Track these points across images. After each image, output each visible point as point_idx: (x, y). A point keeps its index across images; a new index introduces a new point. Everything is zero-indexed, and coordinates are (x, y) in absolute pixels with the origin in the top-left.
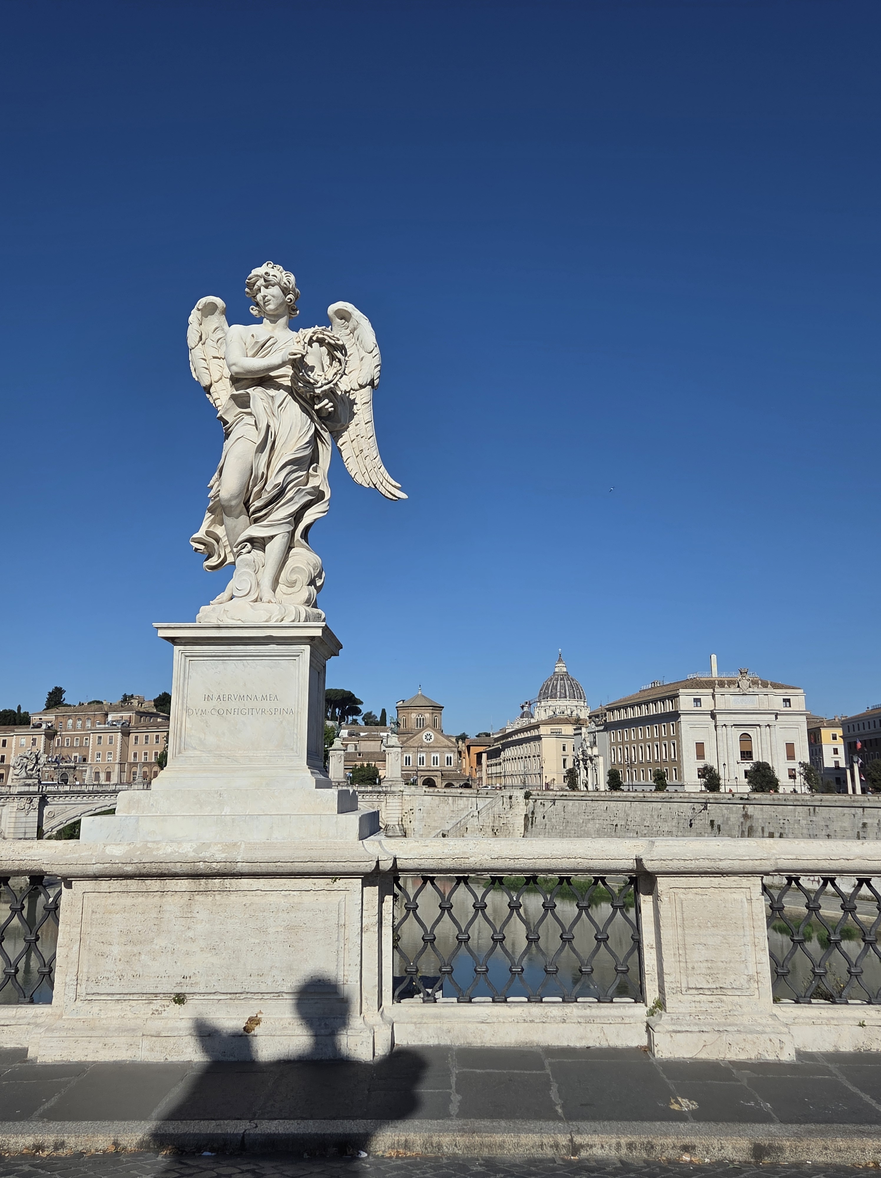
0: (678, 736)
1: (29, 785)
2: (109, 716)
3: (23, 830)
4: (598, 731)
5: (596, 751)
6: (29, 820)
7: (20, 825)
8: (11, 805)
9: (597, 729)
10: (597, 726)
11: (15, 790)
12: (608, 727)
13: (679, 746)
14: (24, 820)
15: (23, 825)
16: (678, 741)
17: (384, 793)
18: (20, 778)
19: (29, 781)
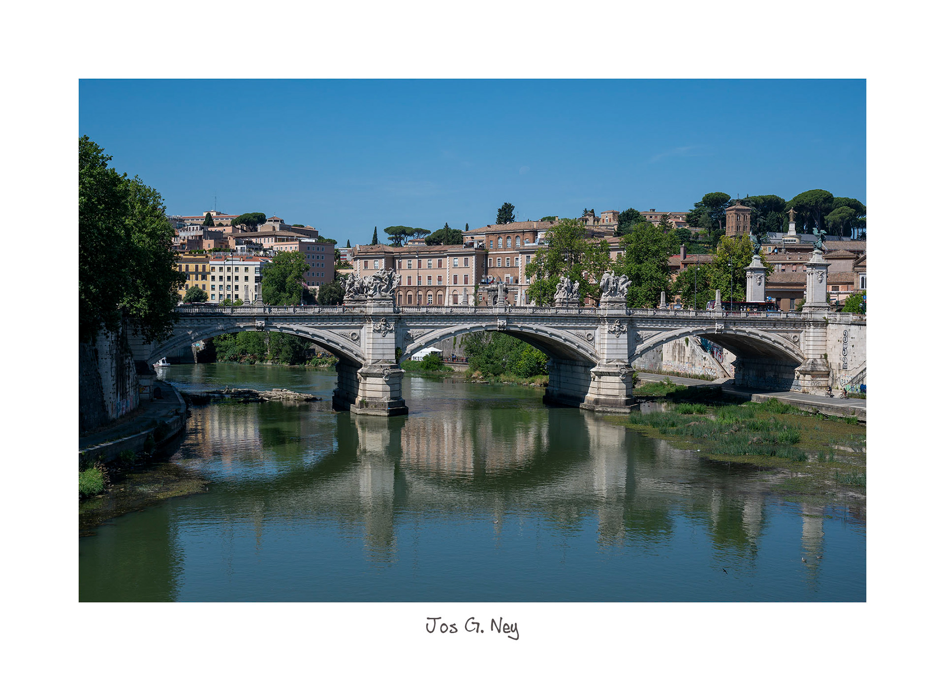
1: (384, 306)
2: (539, 233)
3: (381, 351)
6: (387, 341)
7: (377, 346)
11: (371, 311)
14: (381, 341)
15: (382, 347)
17: (805, 323)
18: (374, 299)
19: (383, 303)
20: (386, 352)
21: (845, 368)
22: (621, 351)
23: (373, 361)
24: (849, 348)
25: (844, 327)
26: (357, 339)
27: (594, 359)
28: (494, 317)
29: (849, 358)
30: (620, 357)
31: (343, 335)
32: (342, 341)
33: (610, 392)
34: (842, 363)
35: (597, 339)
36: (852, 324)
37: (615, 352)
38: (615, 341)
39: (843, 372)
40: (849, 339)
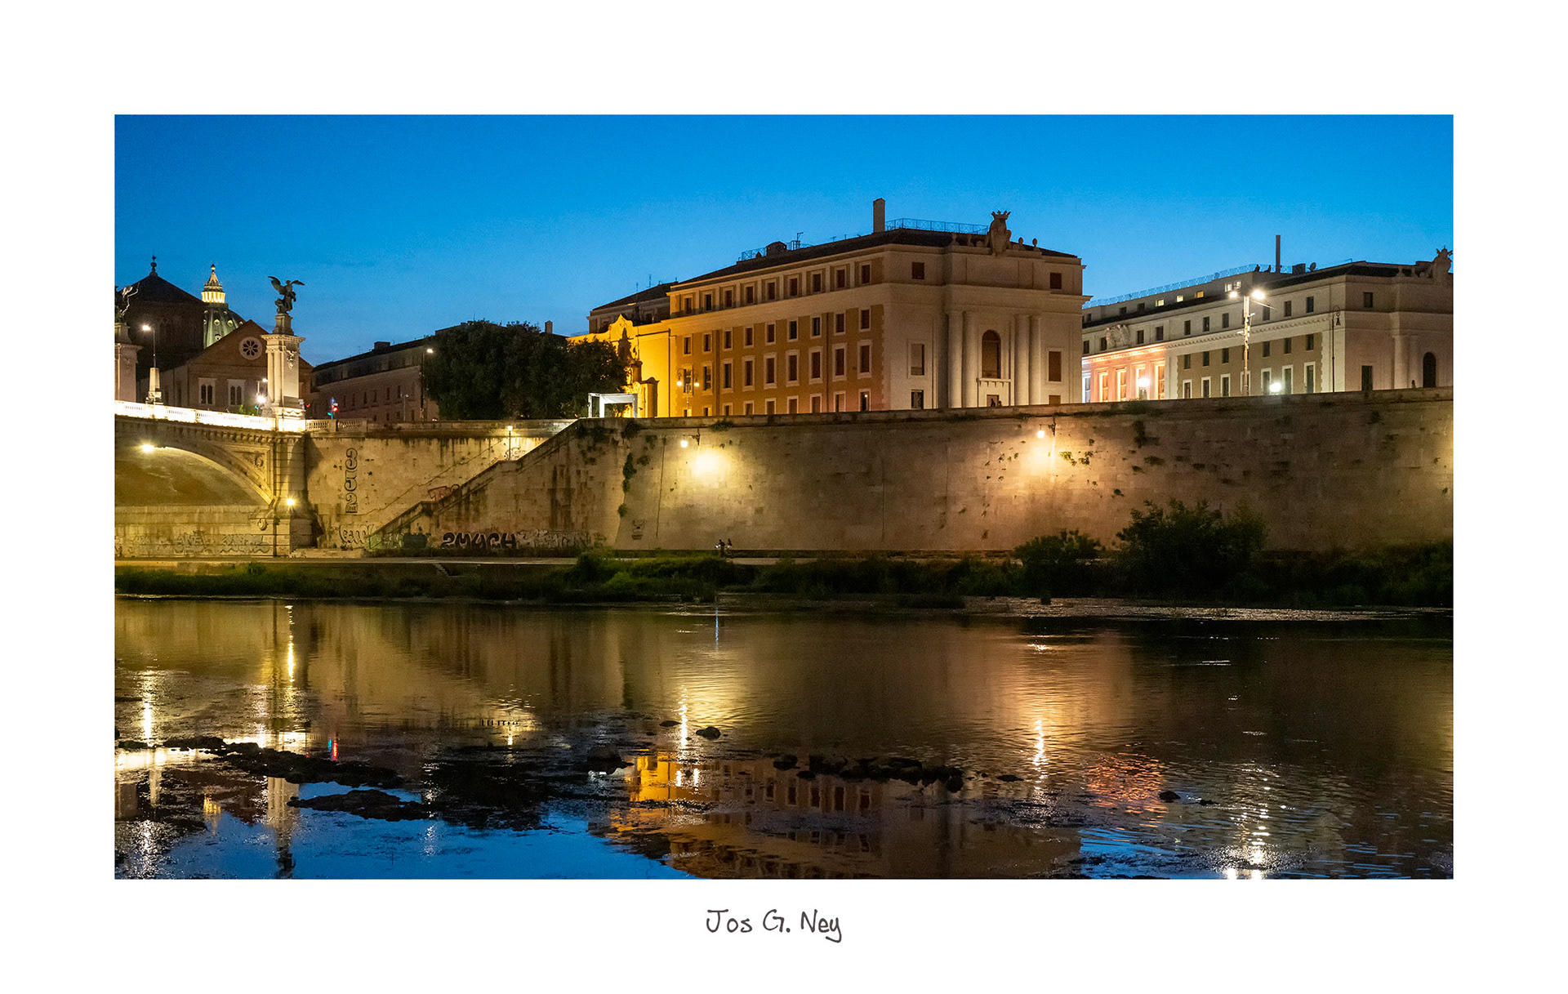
0: (878, 334)
13: (878, 352)
16: (879, 341)
17: (275, 436)
21: (352, 511)
24: (361, 477)
25: (346, 442)
29: (361, 494)
34: (344, 503)
36: (370, 436)
39: (348, 519)
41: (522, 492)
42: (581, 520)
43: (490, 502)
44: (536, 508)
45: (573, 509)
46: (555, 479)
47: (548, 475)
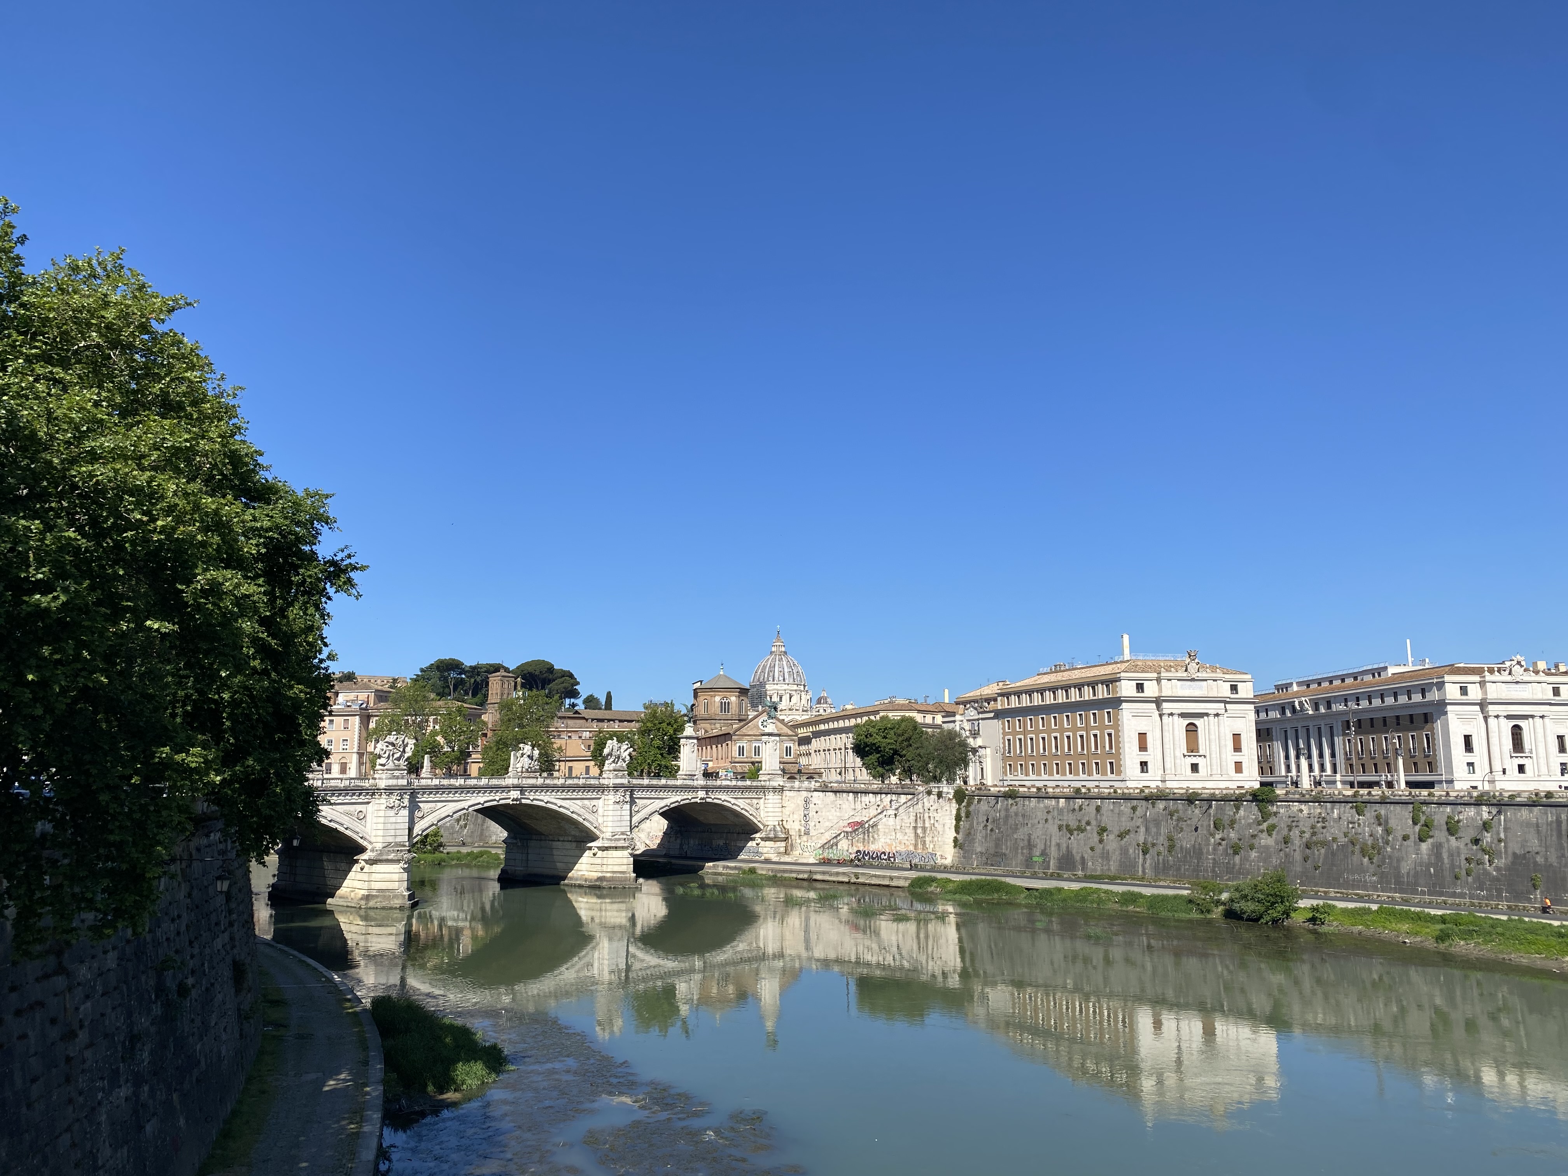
0: (1117, 727)
1: (398, 778)
2: (340, 695)
3: (392, 832)
4: (983, 719)
5: (979, 742)
6: (399, 820)
7: (389, 826)
8: (377, 801)
9: (981, 716)
10: (979, 713)
11: (382, 784)
12: (999, 715)
13: (1118, 737)
14: (393, 820)
15: (393, 826)
16: (1117, 731)
17: (764, 789)
18: (387, 770)
19: (397, 773)
20: (399, 832)
21: (807, 833)
22: (624, 823)
23: (385, 845)
24: (812, 813)
25: (805, 794)
26: (361, 818)
27: (598, 833)
28: (507, 788)
29: (811, 824)
30: (623, 830)
31: (347, 814)
32: (346, 821)
33: (616, 869)
34: (803, 829)
35: (600, 811)
36: (815, 790)
37: (619, 824)
38: (619, 813)
39: (805, 838)
40: (812, 805)
41: (898, 827)
42: (932, 846)
43: (881, 834)
44: (906, 837)
45: (927, 839)
46: (916, 820)
47: (913, 818)
